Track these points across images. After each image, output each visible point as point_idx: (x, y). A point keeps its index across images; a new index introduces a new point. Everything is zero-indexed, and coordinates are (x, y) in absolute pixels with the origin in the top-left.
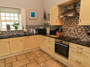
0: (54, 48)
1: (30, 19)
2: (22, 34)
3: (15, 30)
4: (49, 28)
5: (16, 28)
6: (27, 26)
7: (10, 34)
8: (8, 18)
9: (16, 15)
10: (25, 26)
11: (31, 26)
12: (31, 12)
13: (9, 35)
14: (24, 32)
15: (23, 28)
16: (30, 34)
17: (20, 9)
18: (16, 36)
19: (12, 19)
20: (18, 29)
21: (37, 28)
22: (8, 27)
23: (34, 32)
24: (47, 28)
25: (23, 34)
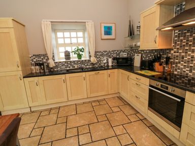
0: (148, 100)
1: (102, 39)
2: (88, 67)
3: (77, 59)
4: (140, 55)
5: (80, 56)
6: (96, 52)
7: (69, 67)
8: (68, 41)
9: (80, 34)
10: (93, 54)
11: (105, 51)
12: (105, 27)
13: (68, 69)
14: (92, 63)
15: (90, 56)
16: (102, 66)
17: (85, 23)
18: (79, 70)
19: (74, 41)
20: (82, 59)
21: (115, 56)
22: (67, 55)
23: (110, 64)
24: (136, 55)
25: (91, 66)
